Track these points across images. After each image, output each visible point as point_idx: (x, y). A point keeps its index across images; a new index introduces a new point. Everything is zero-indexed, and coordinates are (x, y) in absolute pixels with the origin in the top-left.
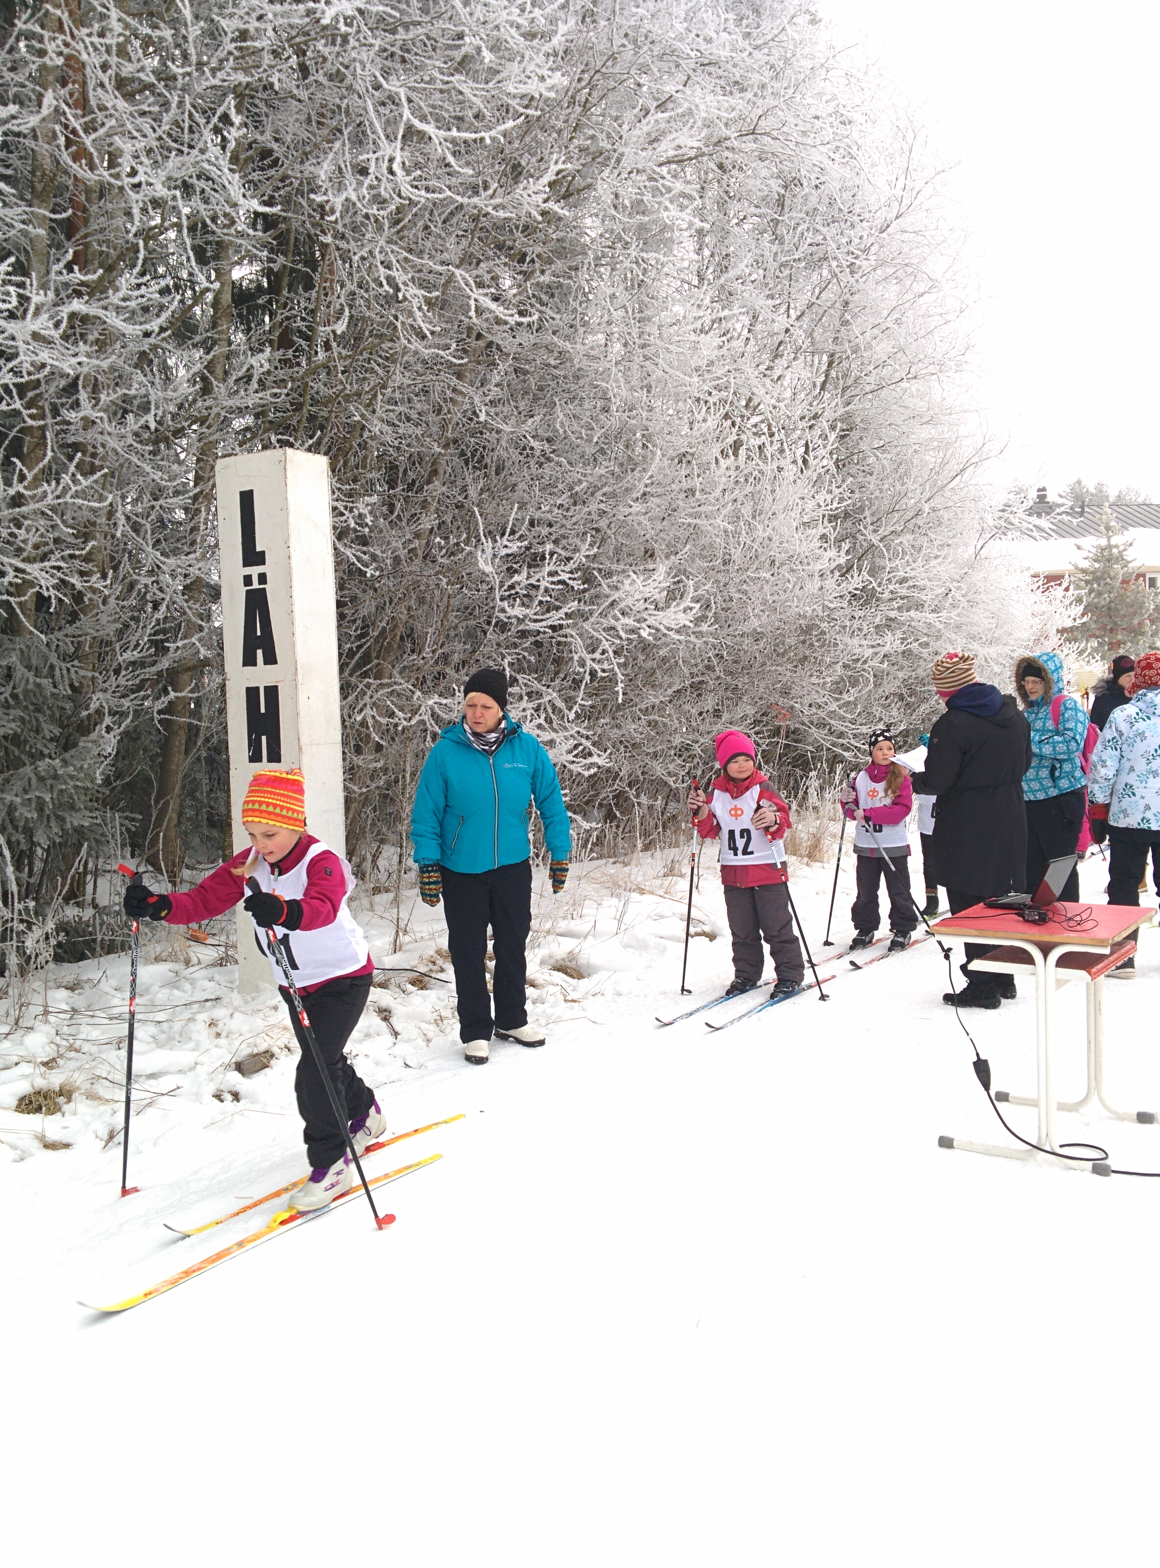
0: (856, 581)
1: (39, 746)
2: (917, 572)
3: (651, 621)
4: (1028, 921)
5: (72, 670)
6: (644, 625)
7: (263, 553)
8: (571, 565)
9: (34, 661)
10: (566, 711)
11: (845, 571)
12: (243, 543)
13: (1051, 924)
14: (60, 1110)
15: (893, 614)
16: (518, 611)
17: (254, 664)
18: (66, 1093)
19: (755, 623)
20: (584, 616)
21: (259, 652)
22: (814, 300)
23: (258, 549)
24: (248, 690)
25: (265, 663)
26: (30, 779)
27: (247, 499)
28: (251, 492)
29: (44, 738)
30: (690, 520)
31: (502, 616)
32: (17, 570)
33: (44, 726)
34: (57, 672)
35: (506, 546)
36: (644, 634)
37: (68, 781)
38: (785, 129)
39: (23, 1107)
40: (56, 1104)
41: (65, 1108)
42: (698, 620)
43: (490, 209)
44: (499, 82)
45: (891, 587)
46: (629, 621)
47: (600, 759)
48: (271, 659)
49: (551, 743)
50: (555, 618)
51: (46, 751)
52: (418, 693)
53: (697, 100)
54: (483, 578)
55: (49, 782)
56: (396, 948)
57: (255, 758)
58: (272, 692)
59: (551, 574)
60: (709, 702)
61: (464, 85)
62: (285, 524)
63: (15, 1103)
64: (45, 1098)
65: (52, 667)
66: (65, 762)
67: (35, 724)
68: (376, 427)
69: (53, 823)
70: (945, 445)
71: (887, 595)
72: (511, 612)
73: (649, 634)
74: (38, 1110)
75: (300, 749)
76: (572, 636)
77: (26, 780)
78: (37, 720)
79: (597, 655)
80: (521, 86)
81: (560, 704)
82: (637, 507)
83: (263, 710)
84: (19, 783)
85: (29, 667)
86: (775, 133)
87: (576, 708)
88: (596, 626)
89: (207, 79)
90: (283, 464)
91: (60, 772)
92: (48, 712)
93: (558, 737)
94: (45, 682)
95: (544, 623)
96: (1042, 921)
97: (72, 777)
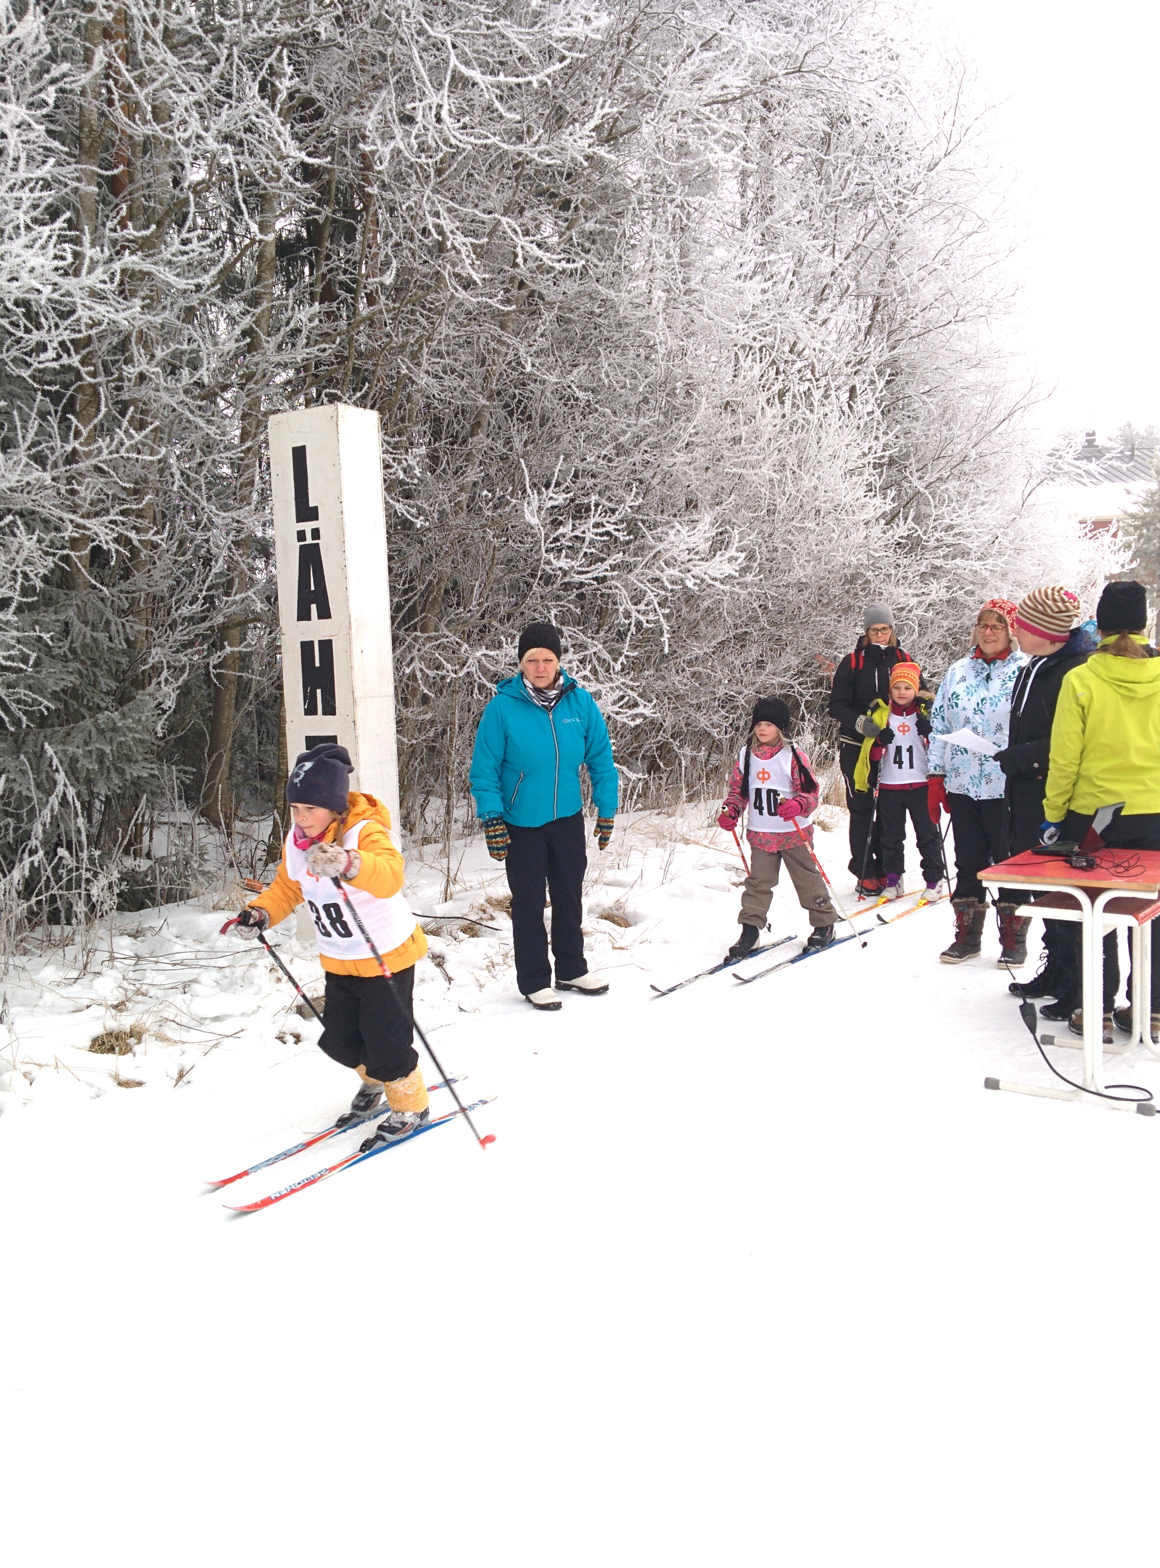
0: (901, 530)
1: (95, 699)
2: (964, 519)
3: (696, 571)
4: (1075, 868)
5: (128, 625)
6: (689, 575)
7: (316, 508)
8: (617, 517)
9: (91, 617)
10: (612, 663)
11: (891, 519)
12: (296, 499)
13: (1099, 869)
14: (131, 1050)
15: (938, 562)
16: (563, 563)
17: (309, 619)
18: (136, 1034)
19: (799, 574)
20: (628, 567)
21: (314, 607)
22: (859, 242)
23: (312, 504)
24: (303, 643)
25: (319, 618)
26: (90, 732)
27: (299, 454)
28: (304, 448)
29: (101, 691)
30: (735, 470)
31: (547, 568)
32: (78, 526)
33: (102, 680)
34: (113, 627)
35: (551, 498)
36: (690, 584)
37: (127, 733)
38: (832, 66)
39: (96, 1047)
40: (127, 1045)
41: (136, 1048)
42: (744, 571)
43: (535, 156)
44: (543, 25)
45: (937, 535)
46: (674, 572)
47: (646, 710)
48: (324, 613)
49: (597, 695)
50: (599, 570)
51: (103, 705)
52: (466, 646)
53: (744, 39)
54: (528, 531)
55: (109, 735)
56: (447, 897)
57: (311, 710)
58: (326, 646)
59: (597, 525)
60: (753, 653)
61: (509, 30)
62: (337, 480)
63: (89, 1043)
64: (117, 1039)
65: (108, 622)
66: (124, 716)
67: (92, 678)
68: (423, 380)
69: (113, 775)
70: (992, 389)
71: (932, 543)
72: (557, 564)
73: (695, 584)
74: (112, 1050)
75: (355, 701)
76: (617, 587)
77: (86, 732)
78: (94, 674)
79: (642, 607)
80: (567, 29)
81: (607, 656)
82: (681, 458)
83: (317, 664)
84: (80, 735)
85: (86, 623)
86: (821, 71)
87: (622, 659)
88: (641, 578)
89: (254, 31)
90: (335, 419)
91: (120, 725)
92: (105, 667)
93: (603, 688)
94: (102, 636)
95: (589, 575)
96: (1090, 867)
97: (130, 730)
